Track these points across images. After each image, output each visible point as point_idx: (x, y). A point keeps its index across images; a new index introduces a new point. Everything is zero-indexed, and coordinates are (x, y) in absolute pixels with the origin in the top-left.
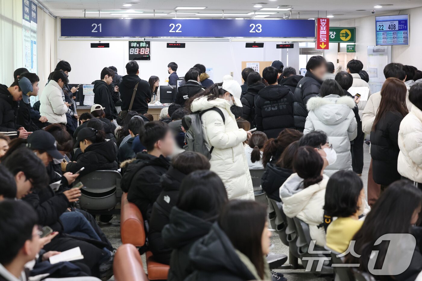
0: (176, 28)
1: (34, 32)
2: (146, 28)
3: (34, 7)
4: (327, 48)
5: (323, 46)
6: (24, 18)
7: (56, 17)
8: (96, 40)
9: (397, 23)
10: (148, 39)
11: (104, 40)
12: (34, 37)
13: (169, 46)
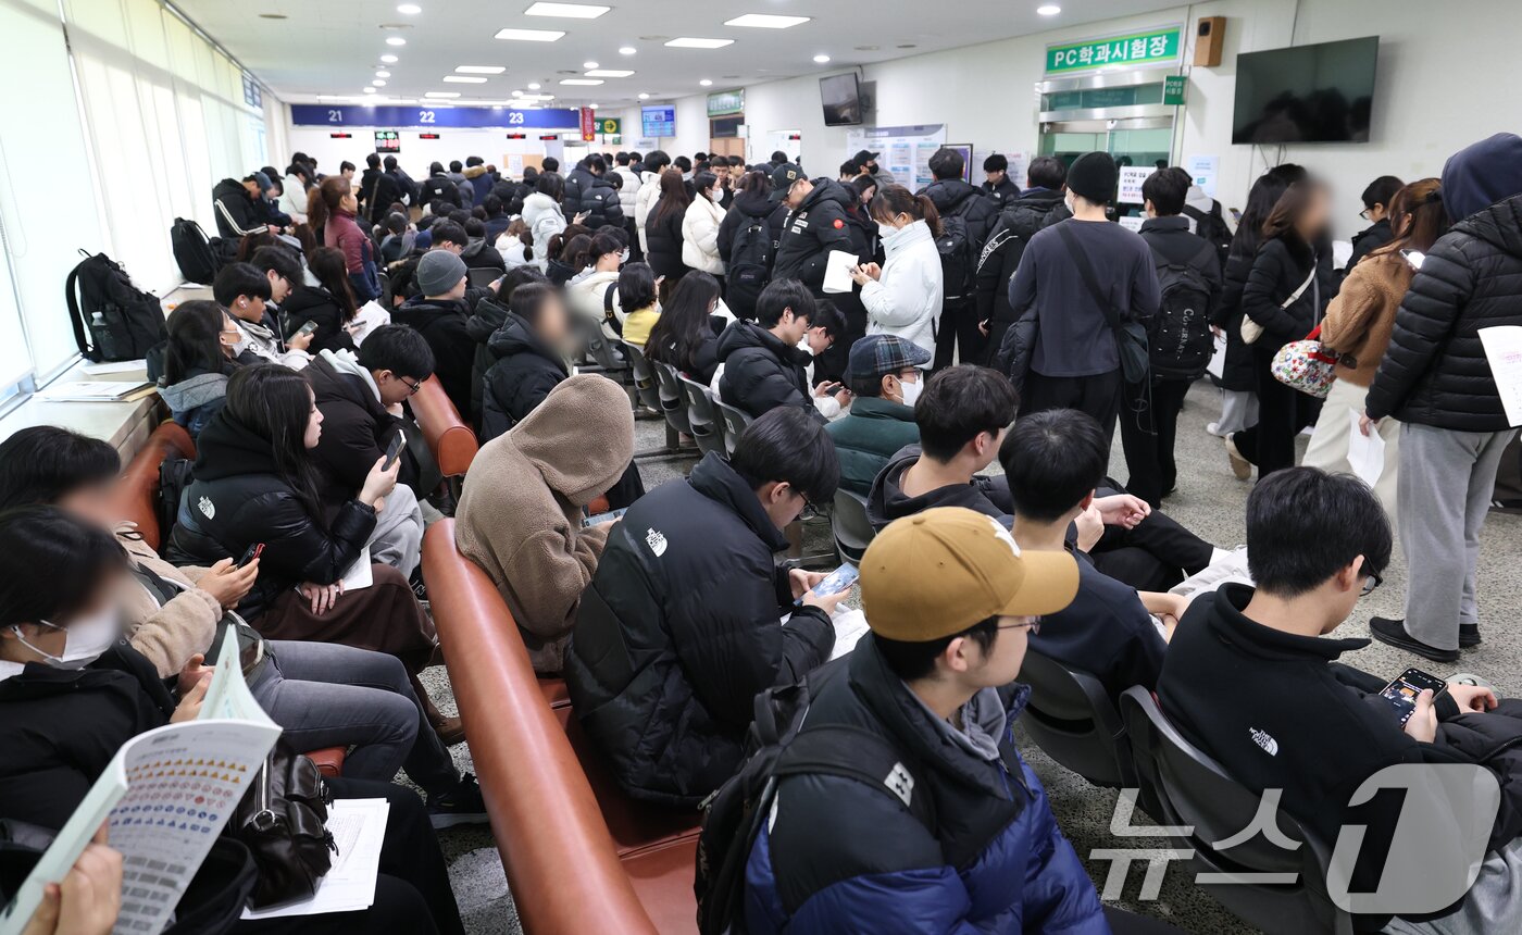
0: (427, 118)
1: (261, 119)
2: (393, 117)
3: (256, 89)
4: (593, 139)
5: (589, 137)
6: (246, 102)
7: (283, 104)
8: (337, 130)
9: (663, 114)
10: (397, 129)
11: (345, 130)
12: (261, 125)
13: (422, 137)
